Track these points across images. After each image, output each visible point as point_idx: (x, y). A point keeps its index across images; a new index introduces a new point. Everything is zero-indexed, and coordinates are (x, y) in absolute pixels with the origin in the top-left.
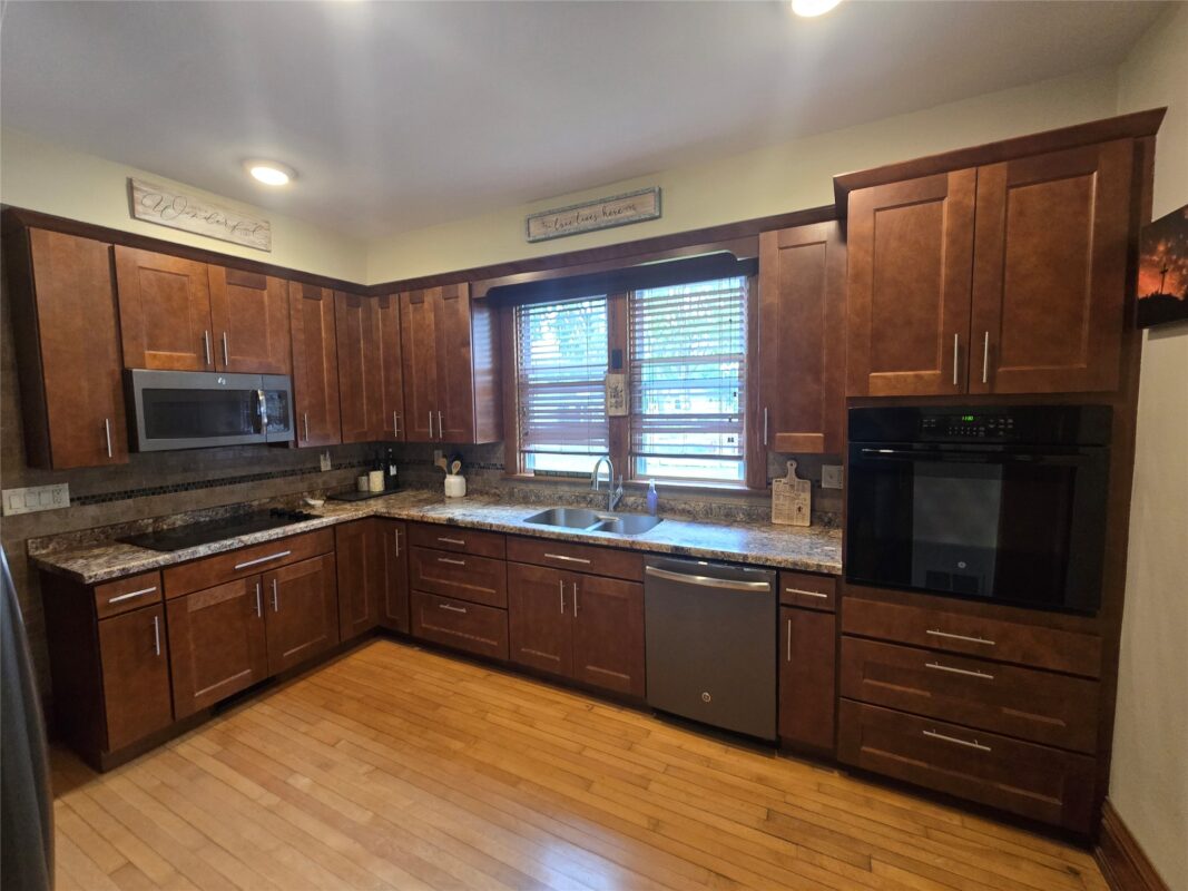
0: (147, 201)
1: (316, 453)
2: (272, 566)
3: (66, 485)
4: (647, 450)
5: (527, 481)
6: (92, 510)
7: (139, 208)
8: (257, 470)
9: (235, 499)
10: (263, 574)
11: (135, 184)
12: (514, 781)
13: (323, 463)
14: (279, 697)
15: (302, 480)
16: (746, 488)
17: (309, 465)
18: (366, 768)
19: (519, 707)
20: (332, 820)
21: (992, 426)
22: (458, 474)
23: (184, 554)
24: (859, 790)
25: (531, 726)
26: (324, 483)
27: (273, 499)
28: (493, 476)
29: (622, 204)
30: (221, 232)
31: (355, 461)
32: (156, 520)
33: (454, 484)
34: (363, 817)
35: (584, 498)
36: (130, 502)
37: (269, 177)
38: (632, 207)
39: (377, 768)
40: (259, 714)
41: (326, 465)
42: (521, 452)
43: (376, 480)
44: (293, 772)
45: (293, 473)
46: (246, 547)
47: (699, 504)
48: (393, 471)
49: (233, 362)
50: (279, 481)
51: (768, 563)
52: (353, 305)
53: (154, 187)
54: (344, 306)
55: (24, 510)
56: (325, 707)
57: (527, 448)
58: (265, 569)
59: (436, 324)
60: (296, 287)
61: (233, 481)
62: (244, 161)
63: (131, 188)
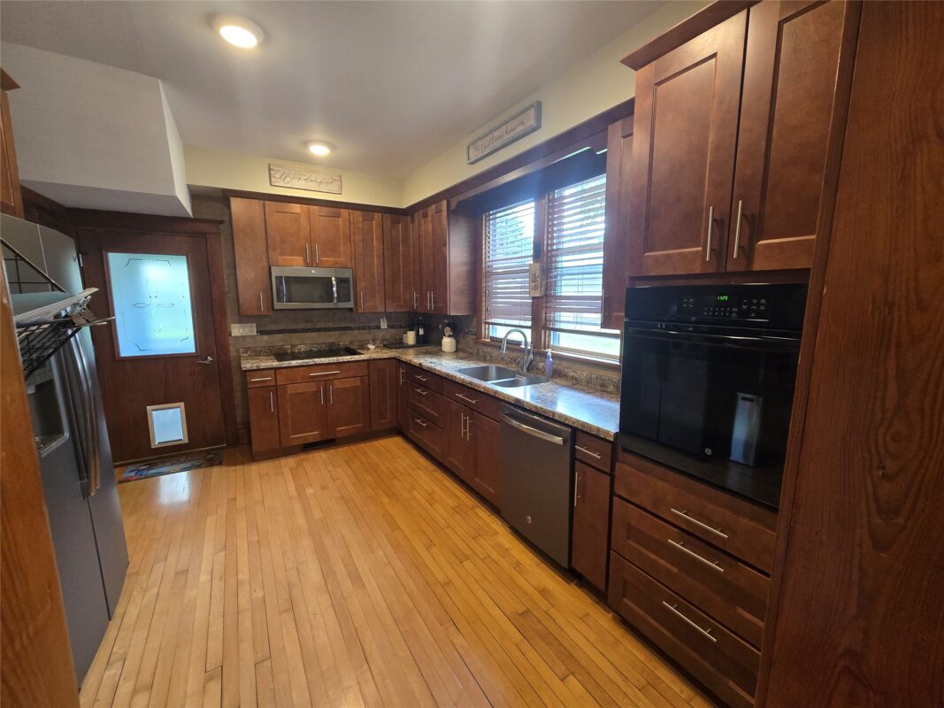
0: (277, 176)
1: (378, 316)
2: (331, 378)
3: (255, 325)
4: (558, 326)
5: (486, 344)
6: (265, 338)
7: (273, 179)
8: (343, 325)
9: (332, 340)
10: (326, 381)
11: (271, 167)
12: (394, 526)
13: (382, 324)
14: (333, 451)
15: (369, 333)
16: (618, 363)
17: (373, 324)
18: (338, 495)
19: (434, 492)
20: (306, 510)
21: (745, 307)
22: (449, 336)
23: (285, 364)
24: (618, 633)
25: (431, 505)
26: (383, 336)
27: (351, 342)
28: (470, 339)
29: (515, 123)
30: (313, 186)
31: (403, 324)
32: (293, 346)
33: (448, 343)
34: (317, 515)
35: (515, 360)
36: (281, 335)
37: (319, 150)
38: (522, 123)
39: (343, 497)
40: (320, 456)
41: (384, 325)
42: (486, 323)
43: (410, 337)
44: (311, 485)
45: (364, 328)
46: (316, 365)
47: (583, 373)
48: (421, 332)
49: (320, 261)
50: (356, 332)
51: (567, 422)
52: (395, 222)
53: (280, 166)
54: (389, 224)
55: (239, 335)
56: (347, 462)
57: (490, 321)
58: (326, 378)
59: (433, 231)
60: (358, 215)
61: (330, 330)
62: (306, 143)
63: (270, 169)
